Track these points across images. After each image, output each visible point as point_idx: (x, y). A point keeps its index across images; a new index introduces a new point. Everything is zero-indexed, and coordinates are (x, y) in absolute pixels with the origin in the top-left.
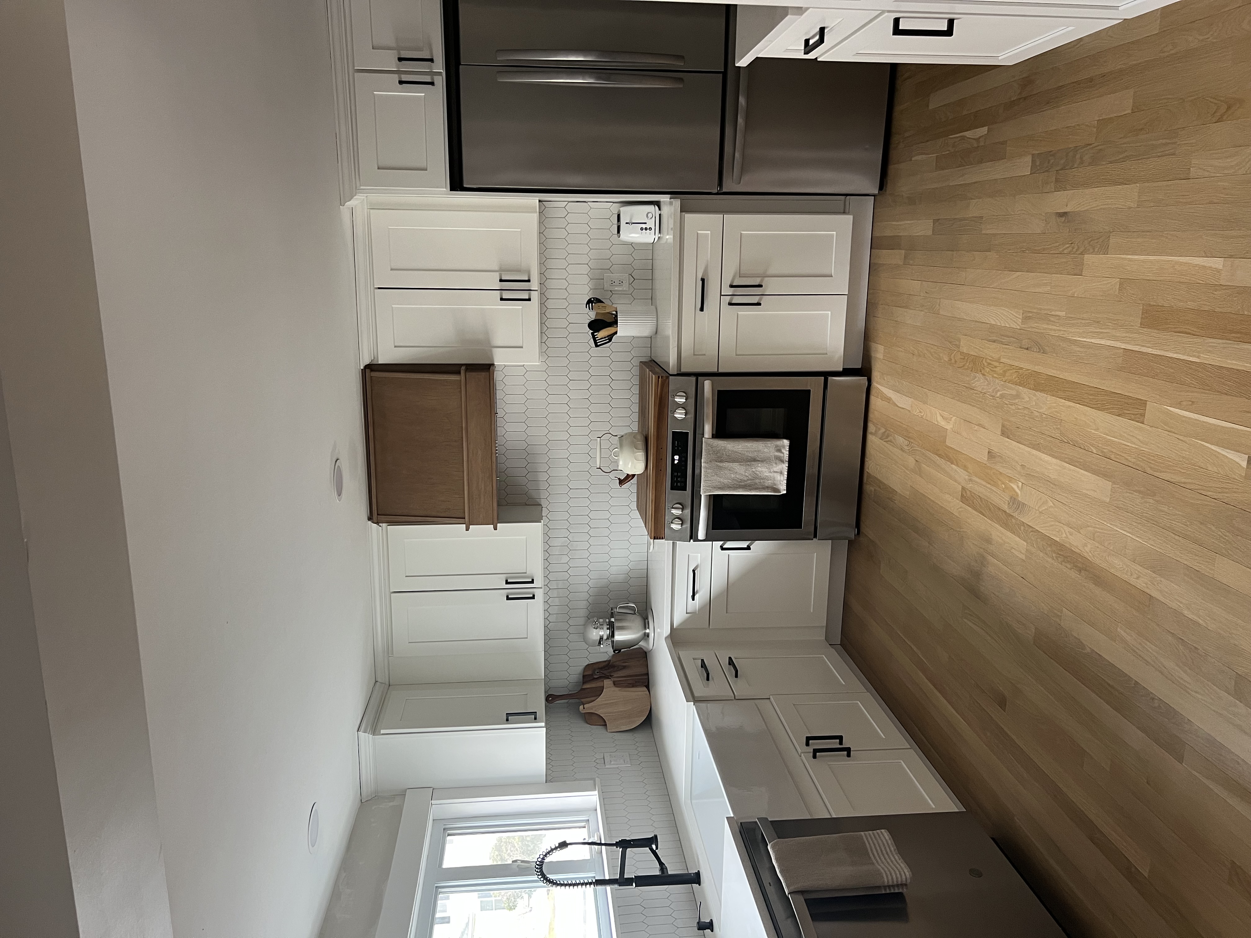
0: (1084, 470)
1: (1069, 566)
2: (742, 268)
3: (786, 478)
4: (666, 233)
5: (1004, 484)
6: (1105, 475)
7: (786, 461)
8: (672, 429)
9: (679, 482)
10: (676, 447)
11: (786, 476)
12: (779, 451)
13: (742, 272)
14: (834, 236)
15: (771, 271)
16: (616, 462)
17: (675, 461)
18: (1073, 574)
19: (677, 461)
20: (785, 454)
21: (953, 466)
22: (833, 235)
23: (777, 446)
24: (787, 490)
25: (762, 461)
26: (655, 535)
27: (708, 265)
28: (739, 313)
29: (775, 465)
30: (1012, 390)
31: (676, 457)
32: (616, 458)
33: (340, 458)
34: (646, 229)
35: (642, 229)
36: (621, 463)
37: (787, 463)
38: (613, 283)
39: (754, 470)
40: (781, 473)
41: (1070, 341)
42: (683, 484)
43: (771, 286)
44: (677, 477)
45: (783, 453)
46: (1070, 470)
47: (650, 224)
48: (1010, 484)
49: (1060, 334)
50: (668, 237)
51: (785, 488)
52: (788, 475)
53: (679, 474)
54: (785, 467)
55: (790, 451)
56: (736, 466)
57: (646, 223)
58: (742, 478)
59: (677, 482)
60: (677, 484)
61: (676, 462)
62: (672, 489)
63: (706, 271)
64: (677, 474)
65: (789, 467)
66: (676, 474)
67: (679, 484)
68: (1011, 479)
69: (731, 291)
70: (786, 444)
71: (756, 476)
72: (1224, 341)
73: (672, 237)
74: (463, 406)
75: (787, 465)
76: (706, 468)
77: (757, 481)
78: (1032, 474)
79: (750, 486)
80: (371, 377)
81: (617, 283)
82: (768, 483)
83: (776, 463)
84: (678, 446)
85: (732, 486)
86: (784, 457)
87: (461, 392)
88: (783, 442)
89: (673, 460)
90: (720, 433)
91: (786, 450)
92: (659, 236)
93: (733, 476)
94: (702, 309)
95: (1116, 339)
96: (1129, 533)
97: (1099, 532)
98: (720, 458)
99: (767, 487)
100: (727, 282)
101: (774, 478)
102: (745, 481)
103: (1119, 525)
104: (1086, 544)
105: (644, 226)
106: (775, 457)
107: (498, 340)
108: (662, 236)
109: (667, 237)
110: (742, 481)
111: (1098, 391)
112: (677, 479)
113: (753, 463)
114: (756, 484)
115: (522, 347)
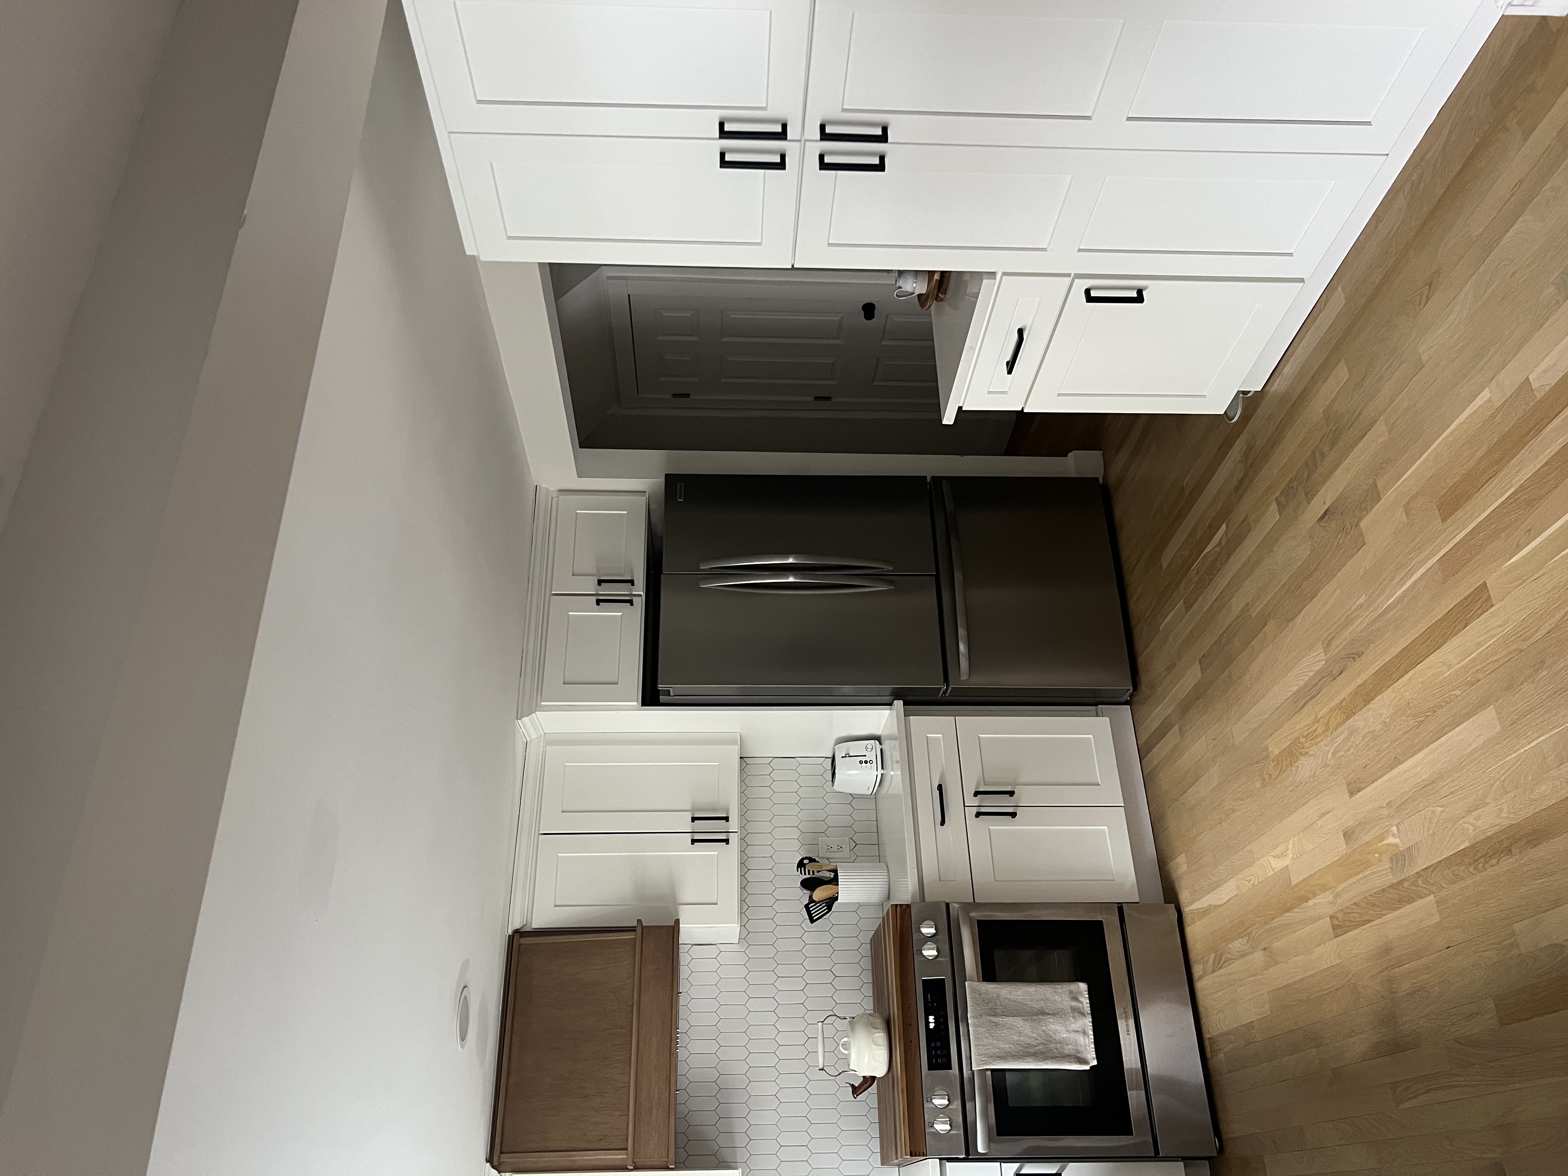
0: (1458, 726)
1: (1494, 861)
2: (986, 775)
3: (1093, 1040)
4: (890, 770)
5: (1376, 853)
6: (1482, 705)
7: (1088, 1014)
8: (922, 976)
9: (939, 1056)
10: (929, 1002)
11: (1092, 1037)
12: (1076, 999)
13: (986, 780)
14: (1091, 740)
15: (1022, 779)
16: (847, 1058)
17: (930, 1024)
18: (1507, 864)
19: (933, 1024)
20: (1085, 1004)
21: (1311, 903)
22: (1089, 739)
23: (1071, 992)
24: (1098, 1058)
25: (1054, 1014)
26: (912, 1149)
27: (943, 770)
28: (990, 827)
29: (1071, 1019)
30: (1343, 732)
31: (931, 1019)
32: (846, 1052)
33: (469, 986)
34: (866, 762)
35: (861, 762)
36: (853, 1057)
37: (1090, 1016)
38: (829, 849)
39: (1044, 1028)
40: (1085, 1033)
41: (1381, 615)
42: (945, 1060)
43: (1024, 796)
44: (936, 1048)
45: (1082, 1003)
46: (1441, 746)
47: (871, 756)
48: (1385, 842)
49: (1367, 622)
50: (895, 774)
51: (1095, 1056)
52: (1094, 1035)
53: (938, 1044)
54: (1088, 1022)
55: (1090, 998)
56: (1018, 1022)
57: (865, 756)
58: (1029, 1041)
59: (937, 1056)
60: (936, 1061)
61: (932, 1026)
62: (930, 1069)
63: (942, 777)
64: (936, 1044)
65: (1094, 1022)
66: (933, 1045)
67: (939, 1061)
68: (1381, 838)
69: (976, 801)
70: (1083, 989)
71: (1049, 1039)
72: (1526, 447)
73: (899, 773)
74: (636, 975)
75: (1091, 1020)
76: (975, 1025)
77: (1052, 1046)
78: (1404, 800)
79: (1042, 1053)
80: (520, 945)
81: (835, 848)
82: (1068, 1049)
83: (1074, 1017)
84: (933, 1001)
85: (1017, 1054)
86: (1083, 1008)
87: (634, 955)
88: (1078, 986)
89: (927, 1023)
90: (989, 974)
91: (1085, 998)
92: (882, 772)
93: (1016, 1038)
94: (943, 823)
95: (1425, 561)
96: (1539, 737)
97: (1506, 779)
98: (994, 1010)
99: (1069, 1056)
100: (970, 791)
101: (1076, 1041)
102: (1034, 1046)
103: (1524, 741)
104: (1499, 809)
105: (863, 759)
106: (1071, 1008)
107: (685, 895)
108: (885, 772)
109: (892, 773)
110: (1030, 1046)
111: (1432, 629)
112: (936, 1052)
113: (1041, 1017)
114: (1051, 1050)
115: (717, 904)
